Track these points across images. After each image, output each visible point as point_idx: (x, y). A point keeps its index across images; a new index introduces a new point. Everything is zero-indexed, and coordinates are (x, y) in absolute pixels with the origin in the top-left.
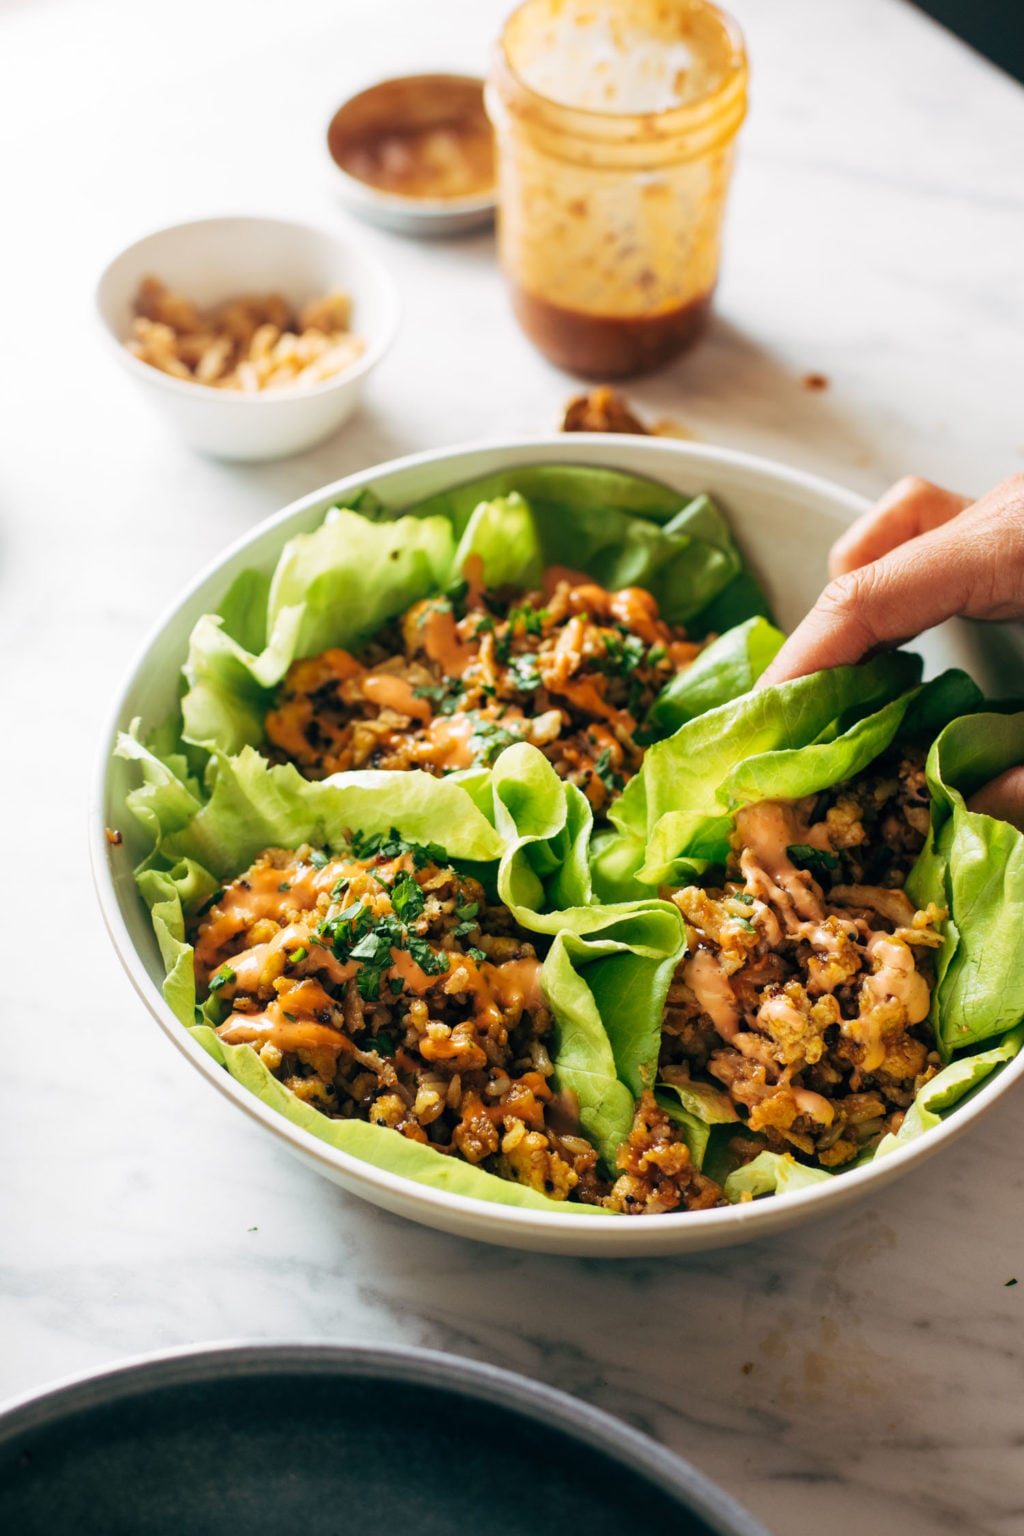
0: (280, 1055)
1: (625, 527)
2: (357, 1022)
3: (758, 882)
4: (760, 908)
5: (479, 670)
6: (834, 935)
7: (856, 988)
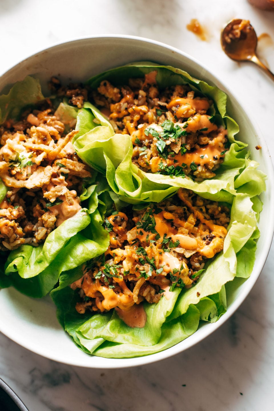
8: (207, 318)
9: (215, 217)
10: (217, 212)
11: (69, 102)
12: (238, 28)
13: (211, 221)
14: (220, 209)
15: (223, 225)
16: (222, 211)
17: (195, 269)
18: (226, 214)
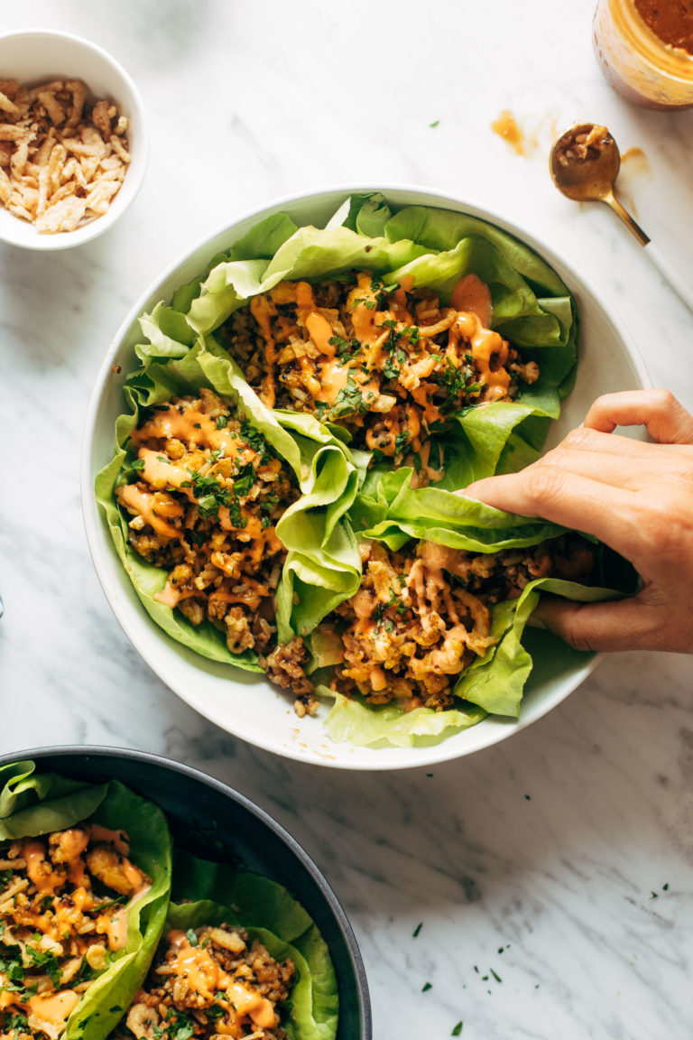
0: (143, 525)
1: (518, 287)
2: (191, 525)
3: (413, 581)
4: (405, 593)
5: (372, 346)
6: (432, 625)
7: (429, 650)
8: (384, 208)
9: (249, 334)
10: (242, 338)
11: (308, 659)
12: (583, 143)
13: (261, 332)
14: (235, 339)
15: (249, 314)
16: (234, 333)
17: (340, 286)
18: (231, 326)
